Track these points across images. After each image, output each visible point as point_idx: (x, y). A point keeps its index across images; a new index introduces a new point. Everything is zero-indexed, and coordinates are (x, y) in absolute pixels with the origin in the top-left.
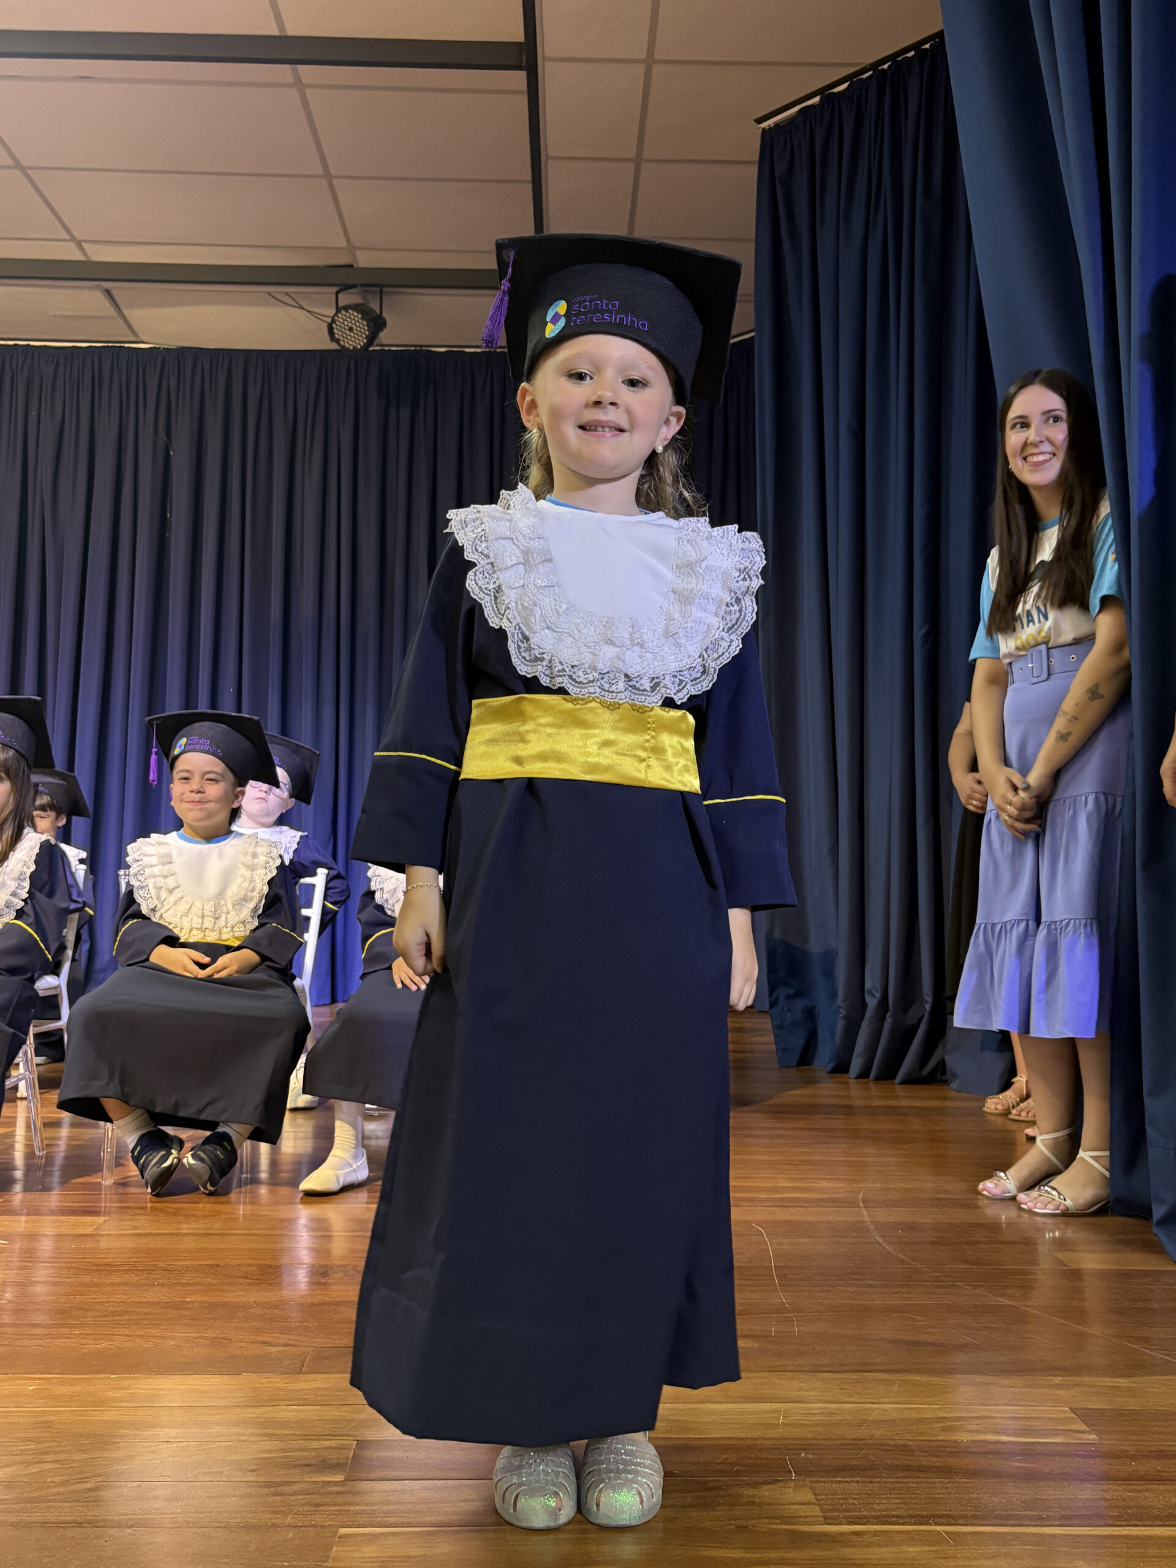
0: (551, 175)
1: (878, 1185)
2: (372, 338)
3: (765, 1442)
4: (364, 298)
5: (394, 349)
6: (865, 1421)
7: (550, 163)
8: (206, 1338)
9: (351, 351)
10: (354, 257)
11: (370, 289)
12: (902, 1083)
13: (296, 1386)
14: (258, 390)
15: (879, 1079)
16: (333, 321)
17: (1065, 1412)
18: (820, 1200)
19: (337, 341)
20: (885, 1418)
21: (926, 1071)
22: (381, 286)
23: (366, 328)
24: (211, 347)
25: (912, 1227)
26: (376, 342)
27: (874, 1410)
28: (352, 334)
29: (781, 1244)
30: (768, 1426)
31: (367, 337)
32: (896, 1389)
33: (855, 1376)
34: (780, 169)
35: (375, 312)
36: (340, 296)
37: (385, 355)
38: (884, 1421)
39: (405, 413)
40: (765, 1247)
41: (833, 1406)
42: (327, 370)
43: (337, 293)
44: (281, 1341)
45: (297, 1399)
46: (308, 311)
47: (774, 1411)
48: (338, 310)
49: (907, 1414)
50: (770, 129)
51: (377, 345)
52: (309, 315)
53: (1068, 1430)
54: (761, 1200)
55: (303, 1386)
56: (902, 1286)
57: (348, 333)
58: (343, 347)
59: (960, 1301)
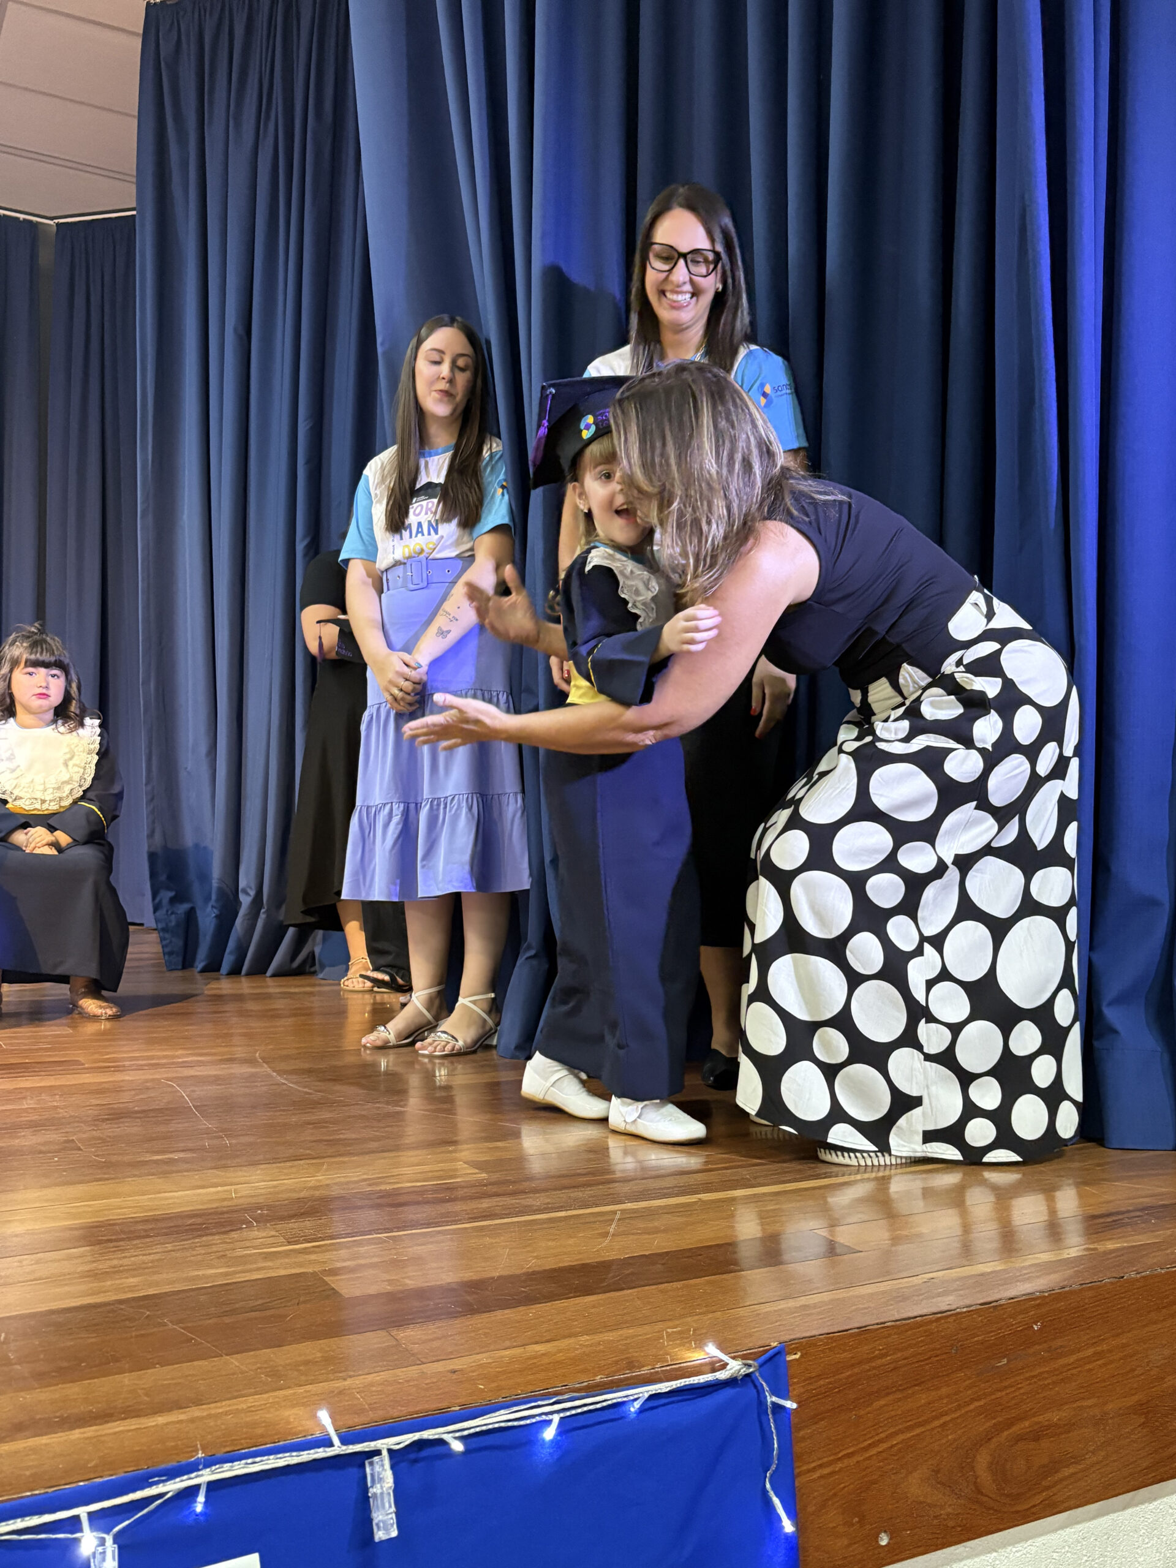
1: (271, 1047)
3: (225, 1209)
6: (305, 1188)
12: (274, 976)
15: (248, 974)
17: (462, 1164)
18: (221, 1060)
20: (321, 1184)
21: (296, 964)
27: (310, 1181)
29: (193, 1091)
30: (225, 1200)
32: (325, 1167)
33: (288, 1164)
34: (166, 49)
38: (321, 1186)
40: (179, 1094)
41: (275, 1183)
47: (225, 1191)
49: (338, 1180)
53: (465, 1174)
54: (165, 1064)
56: (313, 1108)
59: (363, 1113)
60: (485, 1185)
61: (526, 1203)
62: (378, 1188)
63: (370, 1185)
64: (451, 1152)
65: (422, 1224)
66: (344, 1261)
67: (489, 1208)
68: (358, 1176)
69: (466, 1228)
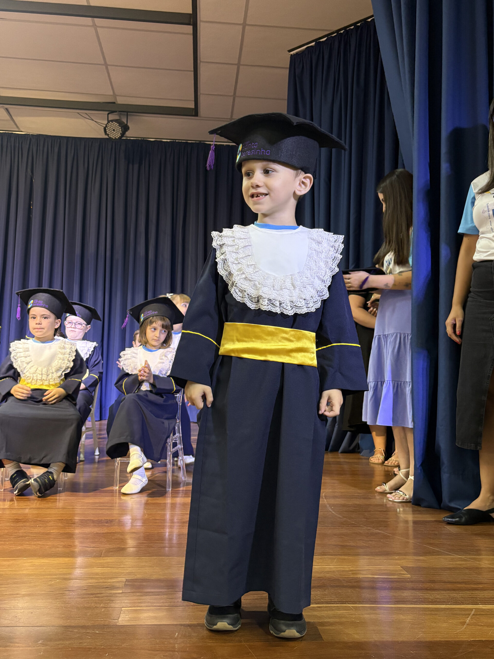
0: (201, 69)
1: (330, 490)
2: (123, 134)
4: (120, 117)
5: (132, 139)
6: (323, 571)
7: (201, 63)
8: (61, 545)
9: (114, 139)
10: (116, 99)
11: (121, 113)
12: (342, 452)
13: (100, 561)
14: (72, 154)
16: (106, 126)
17: (399, 568)
19: (108, 135)
20: (331, 570)
21: (351, 448)
22: (127, 112)
23: (121, 130)
24: (52, 135)
25: (344, 505)
26: (125, 136)
27: (327, 568)
28: (114, 132)
31: (121, 134)
32: (335, 561)
33: (320, 557)
34: (298, 71)
35: (124, 123)
36: (109, 115)
37: (128, 141)
38: (331, 571)
39: (136, 166)
42: (102, 146)
43: (108, 114)
44: (92, 546)
45: (101, 566)
46: (95, 121)
48: (109, 122)
49: (339, 569)
50: (294, 55)
51: (125, 137)
52: (95, 123)
53: (399, 574)
55: (102, 561)
56: (339, 526)
57: (113, 131)
58: (111, 137)
59: (361, 531)
60: (408, 582)
61: (426, 597)
62: (356, 576)
63: (353, 574)
64: (396, 559)
65: (371, 601)
66: (330, 618)
67: (407, 596)
68: (349, 568)
69: (392, 607)
